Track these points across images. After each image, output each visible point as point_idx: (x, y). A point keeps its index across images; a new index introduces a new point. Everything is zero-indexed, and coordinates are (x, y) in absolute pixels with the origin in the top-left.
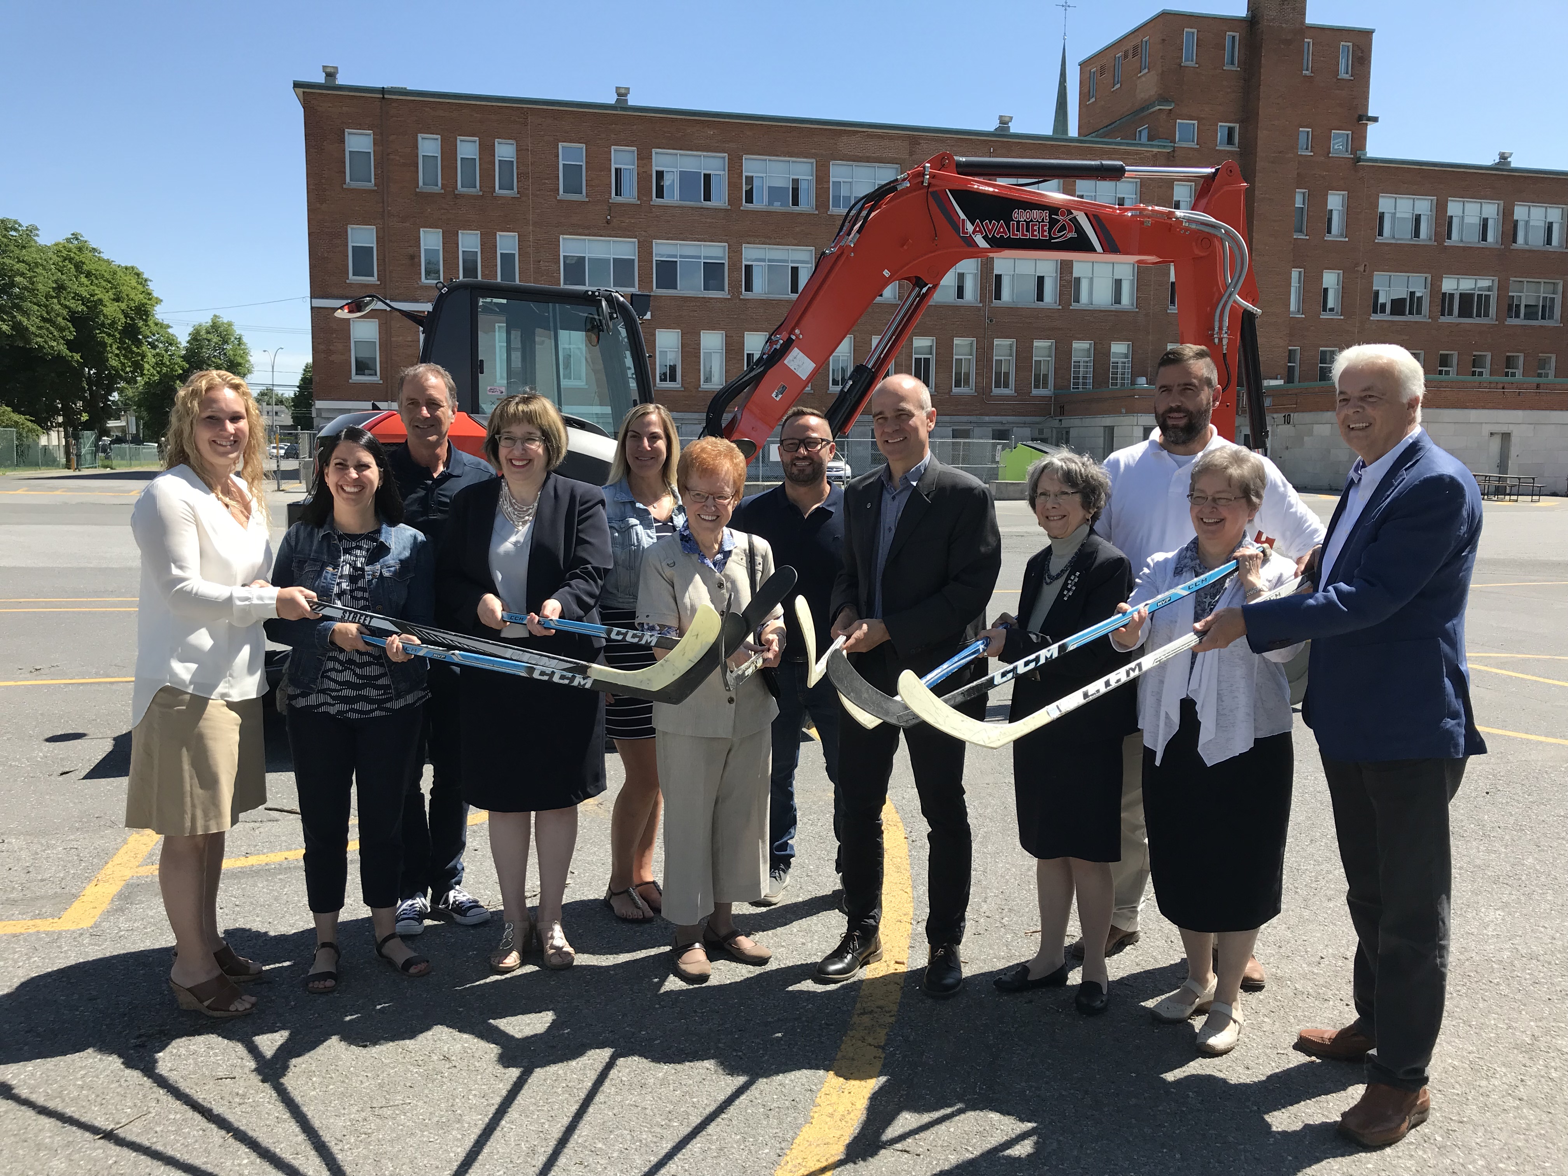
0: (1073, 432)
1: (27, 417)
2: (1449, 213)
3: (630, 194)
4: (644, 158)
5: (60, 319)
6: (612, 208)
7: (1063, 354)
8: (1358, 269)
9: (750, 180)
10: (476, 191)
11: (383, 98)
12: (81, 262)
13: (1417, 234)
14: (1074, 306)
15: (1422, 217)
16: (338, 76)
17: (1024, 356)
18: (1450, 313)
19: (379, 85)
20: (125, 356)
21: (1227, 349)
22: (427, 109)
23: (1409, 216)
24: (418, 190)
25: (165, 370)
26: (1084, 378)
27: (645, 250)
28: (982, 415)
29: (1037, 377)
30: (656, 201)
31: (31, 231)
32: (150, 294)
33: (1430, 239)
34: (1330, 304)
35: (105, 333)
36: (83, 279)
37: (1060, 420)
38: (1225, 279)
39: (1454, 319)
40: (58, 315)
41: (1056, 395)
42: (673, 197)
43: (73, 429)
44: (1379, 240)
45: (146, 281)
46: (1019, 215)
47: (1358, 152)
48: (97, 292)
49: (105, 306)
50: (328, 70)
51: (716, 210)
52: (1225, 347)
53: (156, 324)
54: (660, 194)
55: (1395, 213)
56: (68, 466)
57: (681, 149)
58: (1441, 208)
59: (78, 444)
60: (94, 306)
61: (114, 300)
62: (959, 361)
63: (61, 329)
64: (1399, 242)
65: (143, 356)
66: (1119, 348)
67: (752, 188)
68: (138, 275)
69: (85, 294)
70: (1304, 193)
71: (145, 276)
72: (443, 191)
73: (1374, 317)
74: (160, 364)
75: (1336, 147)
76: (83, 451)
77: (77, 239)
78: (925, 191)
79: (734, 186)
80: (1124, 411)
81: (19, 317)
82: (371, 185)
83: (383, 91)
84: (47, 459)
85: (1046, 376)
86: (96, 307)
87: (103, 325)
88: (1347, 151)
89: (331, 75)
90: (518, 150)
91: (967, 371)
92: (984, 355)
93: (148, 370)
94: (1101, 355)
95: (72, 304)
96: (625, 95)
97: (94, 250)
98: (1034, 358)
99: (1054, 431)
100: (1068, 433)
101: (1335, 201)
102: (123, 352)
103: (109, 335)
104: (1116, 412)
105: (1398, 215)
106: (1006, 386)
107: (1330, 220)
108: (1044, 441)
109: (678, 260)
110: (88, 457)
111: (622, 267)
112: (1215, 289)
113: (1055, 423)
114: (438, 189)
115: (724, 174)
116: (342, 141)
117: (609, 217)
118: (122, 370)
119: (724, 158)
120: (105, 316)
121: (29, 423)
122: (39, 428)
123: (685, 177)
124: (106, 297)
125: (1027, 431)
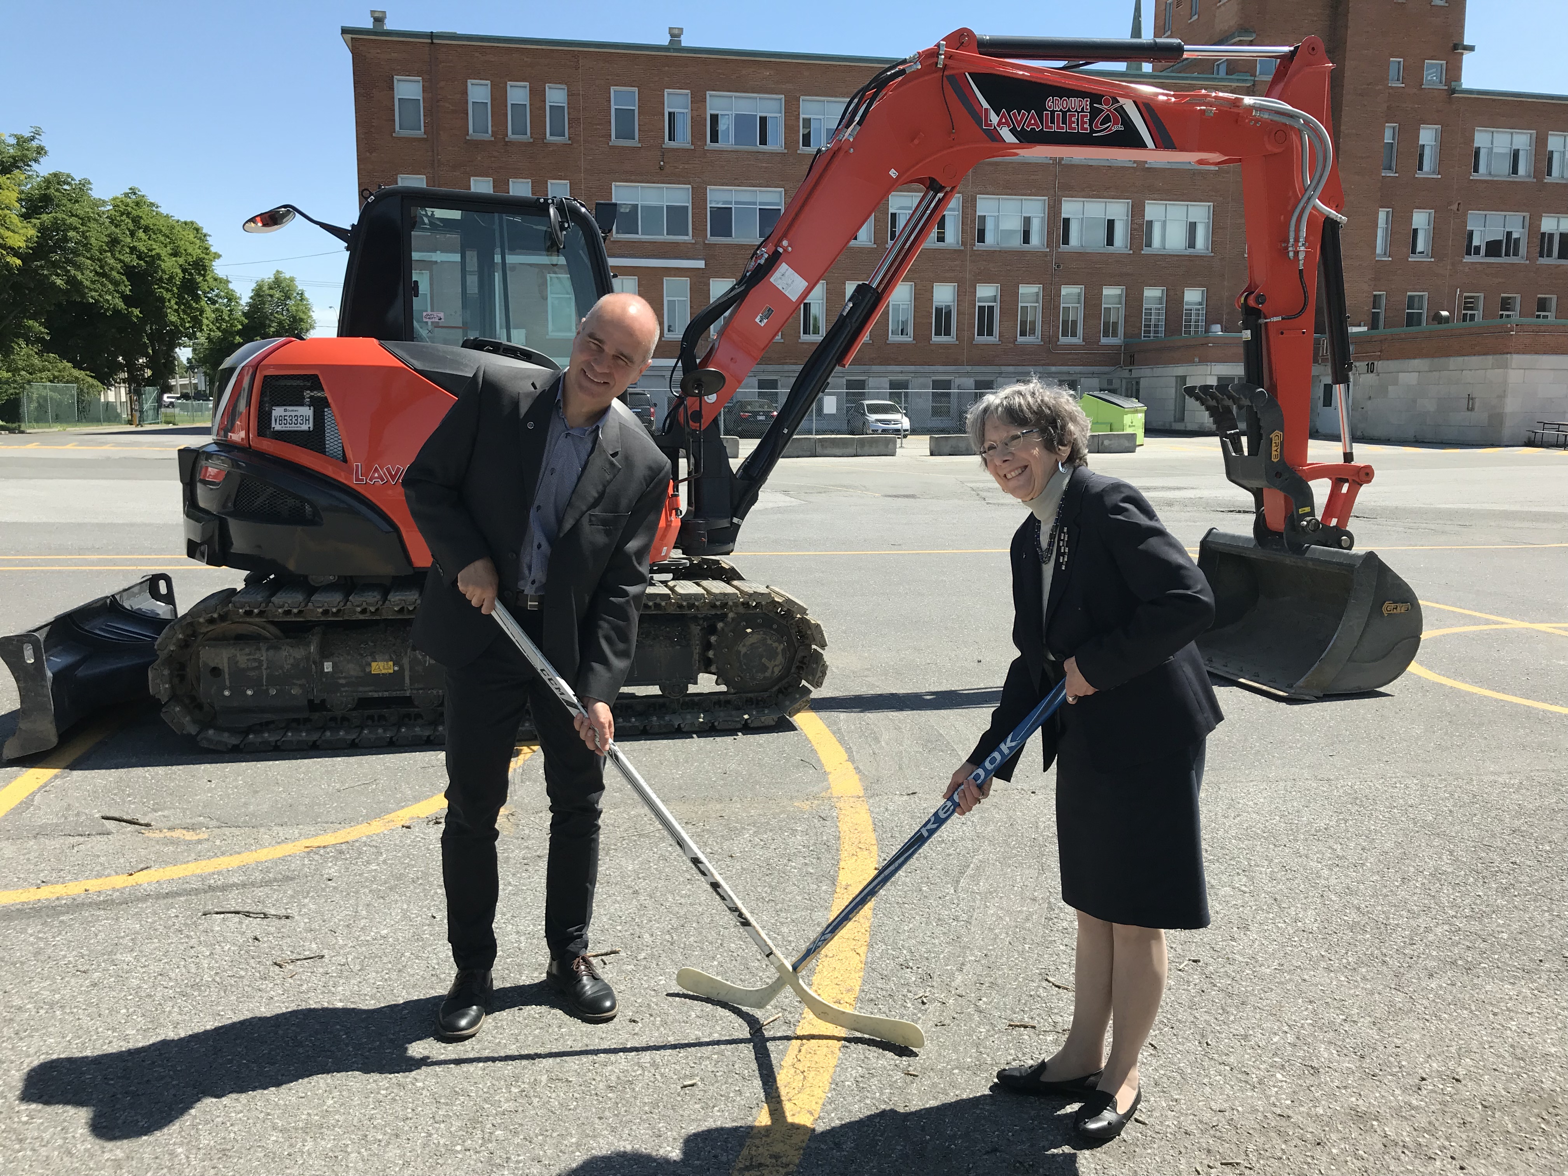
0: (1143, 383)
1: (88, 372)
2: (1550, 148)
3: (684, 139)
4: (698, 101)
5: (114, 273)
6: (664, 153)
7: (1133, 301)
8: (1452, 207)
9: (807, 122)
10: (527, 138)
11: (432, 43)
12: (138, 216)
13: (1515, 170)
14: (1146, 251)
15: (1521, 153)
16: (386, 21)
17: (1092, 302)
18: (1549, 255)
19: (428, 30)
20: (184, 311)
21: (1304, 264)
22: (477, 54)
23: (1507, 151)
24: (468, 138)
25: (224, 325)
26: (1156, 326)
27: (699, 197)
28: (1048, 365)
29: (1106, 324)
30: (710, 145)
31: (84, 185)
32: (207, 249)
33: (1529, 176)
34: (1420, 247)
35: (163, 288)
36: (141, 234)
37: (1130, 370)
38: (1303, 180)
39: (1553, 261)
40: (112, 269)
41: (1126, 345)
42: (728, 141)
43: (136, 385)
44: (1474, 176)
45: (205, 236)
46: (1054, 104)
47: (1453, 83)
48: (154, 247)
49: (163, 261)
50: (376, 15)
51: (773, 154)
52: (1301, 262)
53: (216, 280)
54: (715, 138)
55: (1492, 148)
56: (130, 422)
57: (736, 91)
58: (1541, 142)
59: (139, 400)
60: (153, 261)
61: (171, 255)
62: (1024, 308)
63: (116, 284)
64: (1495, 179)
65: (202, 312)
66: (1193, 296)
67: (809, 132)
68: (197, 230)
69: (143, 249)
70: (1394, 128)
71: (204, 231)
72: (493, 139)
73: (1468, 259)
74: (219, 319)
75: (1429, 78)
76: (145, 407)
77: (135, 194)
78: (939, 75)
79: (790, 129)
80: (1197, 360)
81: (73, 272)
82: (420, 133)
83: (432, 35)
84: (109, 414)
85: (1115, 324)
86: (153, 262)
87: (161, 280)
88: (1441, 82)
89: (379, 20)
90: (570, 95)
91: (1033, 319)
92: (1051, 300)
93: (208, 326)
94: (1174, 302)
95: (127, 258)
96: (679, 36)
97: (152, 204)
98: (1103, 306)
99: (1124, 381)
100: (1138, 383)
101: (1427, 136)
102: (183, 307)
103: (167, 290)
104: (1190, 362)
105: (1495, 150)
106: (1074, 334)
107: (1421, 156)
108: (1113, 391)
109: (733, 206)
110: (151, 413)
111: (676, 214)
112: (1291, 194)
113: (1125, 374)
114: (488, 136)
115: (781, 116)
116: (391, 88)
117: (662, 163)
118: (181, 325)
119: (781, 99)
120: (164, 271)
121: (90, 379)
122: (99, 384)
123: (741, 120)
124: (164, 252)
125: (1095, 382)
